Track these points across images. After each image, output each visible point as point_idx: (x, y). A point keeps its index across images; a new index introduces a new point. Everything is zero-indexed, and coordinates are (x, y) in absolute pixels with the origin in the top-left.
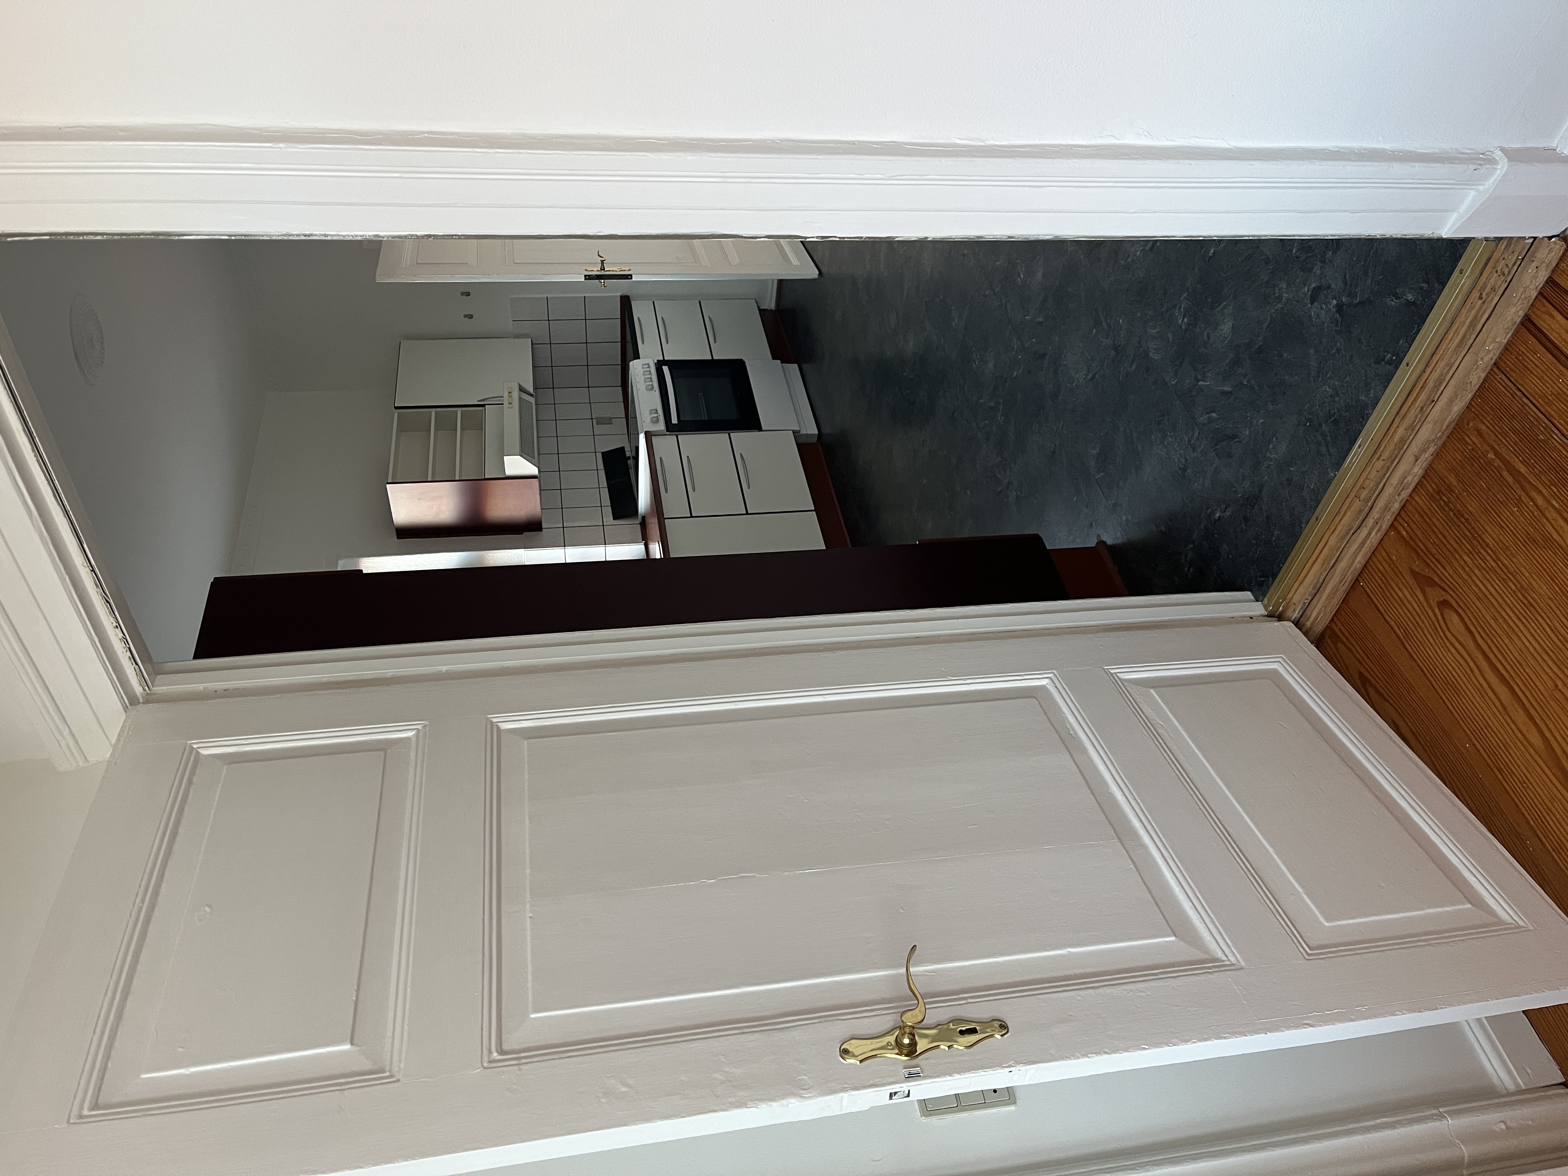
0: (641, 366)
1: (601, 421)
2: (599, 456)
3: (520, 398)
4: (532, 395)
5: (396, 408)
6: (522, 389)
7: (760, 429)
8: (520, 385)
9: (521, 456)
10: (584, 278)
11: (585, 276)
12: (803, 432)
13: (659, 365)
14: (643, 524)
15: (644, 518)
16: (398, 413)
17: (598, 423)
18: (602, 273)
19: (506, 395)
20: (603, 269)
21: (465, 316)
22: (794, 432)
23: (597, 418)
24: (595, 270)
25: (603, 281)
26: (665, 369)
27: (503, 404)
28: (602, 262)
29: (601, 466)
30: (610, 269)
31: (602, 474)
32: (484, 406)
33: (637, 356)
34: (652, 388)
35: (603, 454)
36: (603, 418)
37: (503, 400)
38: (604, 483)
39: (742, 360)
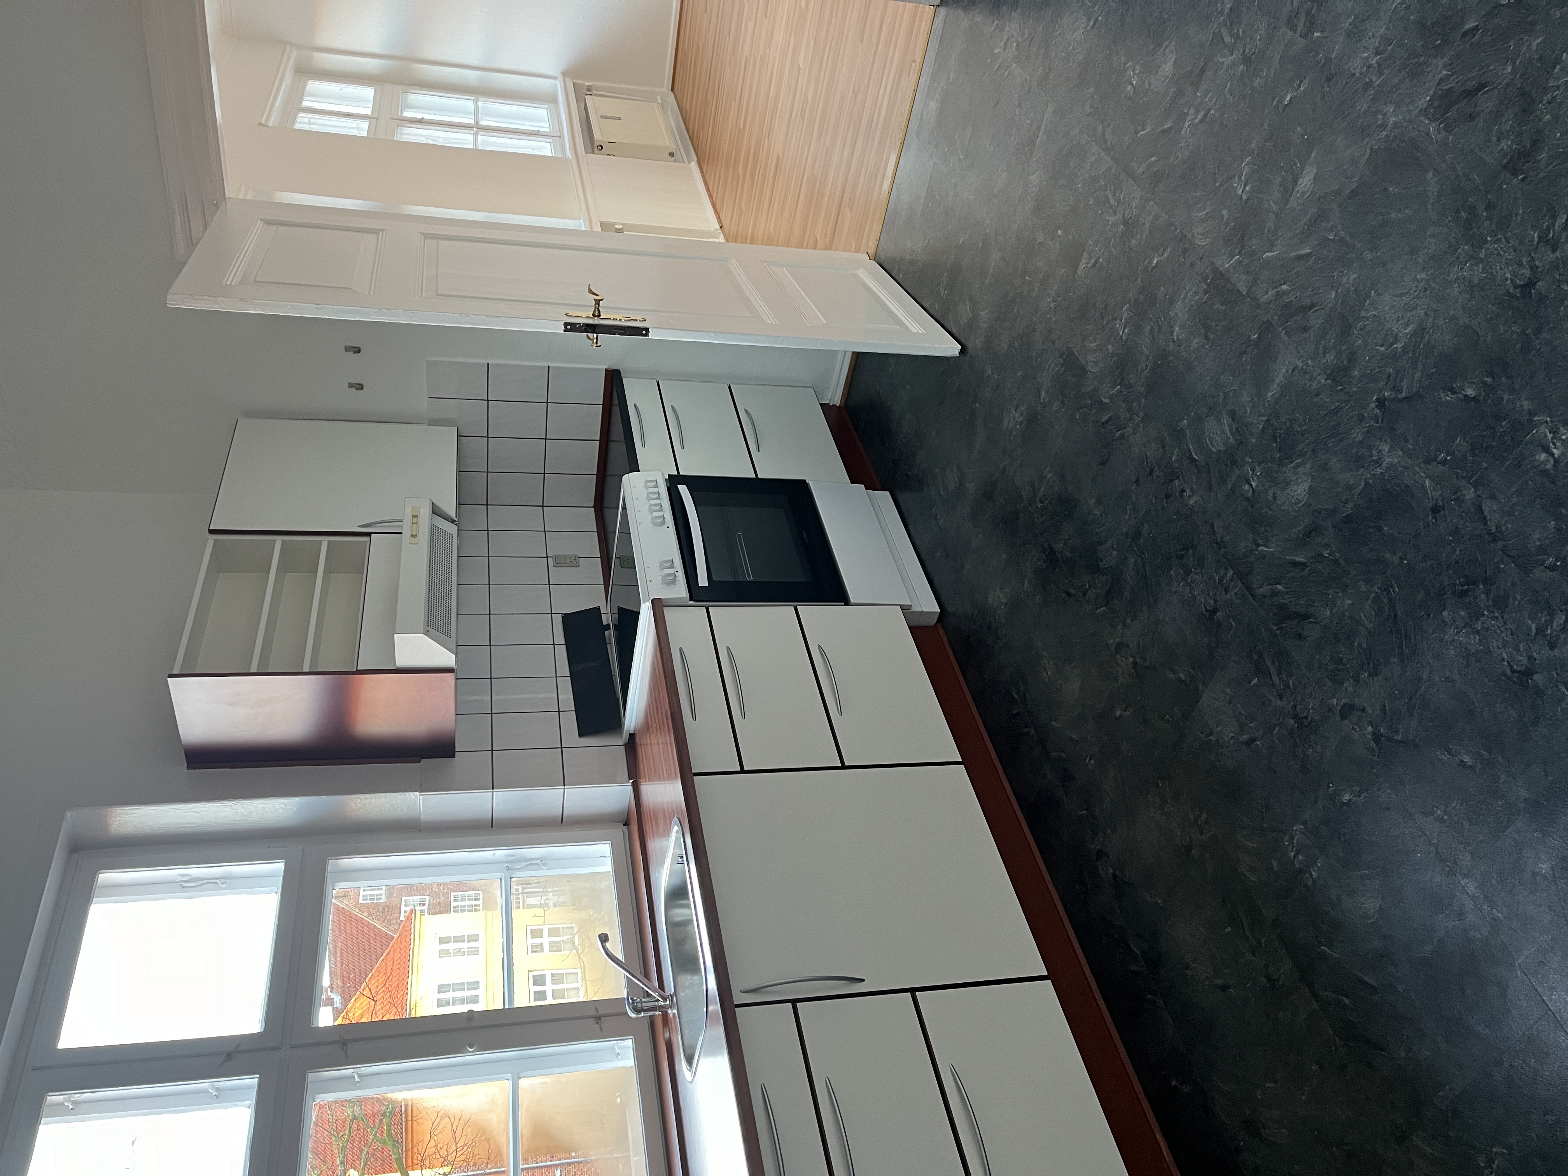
0: (643, 484)
1: (561, 562)
2: (558, 620)
3: (433, 527)
4: (453, 521)
5: (212, 532)
6: (436, 511)
7: (847, 602)
8: (433, 503)
9: (426, 633)
10: (563, 328)
11: (566, 324)
12: (916, 608)
13: (673, 482)
14: (632, 745)
15: (632, 736)
16: (215, 540)
17: (557, 565)
18: (596, 321)
19: (408, 520)
20: (597, 314)
21: (351, 385)
22: (904, 608)
23: (556, 557)
24: (584, 317)
25: (595, 335)
26: (683, 489)
27: (401, 533)
28: (598, 302)
29: (560, 638)
30: (611, 316)
31: (562, 651)
32: (369, 534)
33: (634, 466)
34: (664, 523)
35: (566, 618)
36: (565, 556)
37: (401, 527)
38: (564, 669)
39: (803, 482)
